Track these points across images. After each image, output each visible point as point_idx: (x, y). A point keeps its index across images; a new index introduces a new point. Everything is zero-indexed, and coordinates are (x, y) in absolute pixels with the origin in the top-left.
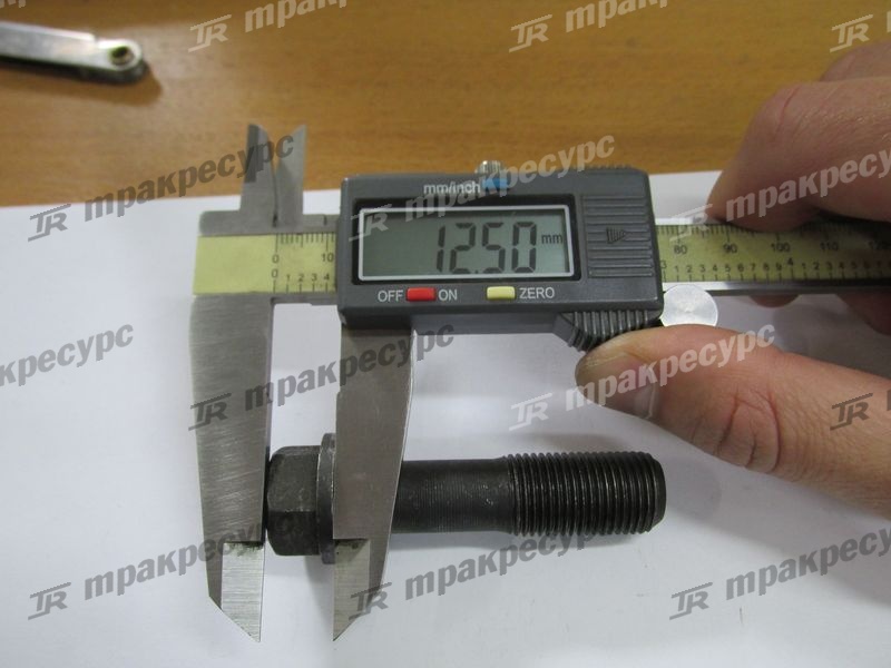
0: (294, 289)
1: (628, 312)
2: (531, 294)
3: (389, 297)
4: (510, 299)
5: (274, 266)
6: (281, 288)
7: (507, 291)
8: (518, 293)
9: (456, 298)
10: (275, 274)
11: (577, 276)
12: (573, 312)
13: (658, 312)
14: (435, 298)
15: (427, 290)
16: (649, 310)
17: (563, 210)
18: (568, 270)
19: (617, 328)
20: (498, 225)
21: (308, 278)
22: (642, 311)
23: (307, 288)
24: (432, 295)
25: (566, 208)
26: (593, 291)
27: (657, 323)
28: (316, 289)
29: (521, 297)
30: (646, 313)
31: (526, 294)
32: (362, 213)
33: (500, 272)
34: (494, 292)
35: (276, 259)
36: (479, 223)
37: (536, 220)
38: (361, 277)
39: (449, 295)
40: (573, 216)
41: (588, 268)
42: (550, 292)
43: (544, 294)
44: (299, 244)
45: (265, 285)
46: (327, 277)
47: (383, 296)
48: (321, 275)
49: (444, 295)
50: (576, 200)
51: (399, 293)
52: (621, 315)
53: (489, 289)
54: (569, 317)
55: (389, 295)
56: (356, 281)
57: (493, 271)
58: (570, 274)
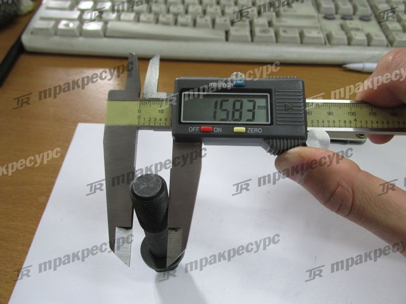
0: (147, 124)
1: (292, 140)
2: (252, 130)
3: (193, 130)
4: (243, 133)
5: (139, 114)
6: (141, 123)
7: (243, 129)
8: (247, 130)
9: (221, 131)
10: (139, 117)
11: (272, 124)
13: (304, 141)
14: (213, 131)
15: (210, 128)
16: (301, 139)
17: (267, 96)
18: (268, 121)
20: (240, 101)
21: (153, 120)
22: (298, 139)
23: (152, 124)
27: (305, 145)
28: (156, 125)
29: (248, 132)
30: (300, 140)
31: (250, 131)
32: (183, 93)
33: (239, 121)
34: (236, 129)
35: (139, 111)
36: (232, 100)
37: (256, 100)
38: (182, 121)
39: (218, 130)
40: (271, 98)
41: (277, 121)
42: (260, 130)
43: (257, 130)
44: (149, 105)
45: (134, 122)
46: (161, 120)
47: (191, 129)
48: (158, 119)
49: (216, 130)
50: (273, 91)
51: (197, 128)
52: (289, 141)
53: (235, 128)
54: (268, 141)
55: (193, 129)
56: (180, 122)
57: (237, 120)
58: (269, 123)
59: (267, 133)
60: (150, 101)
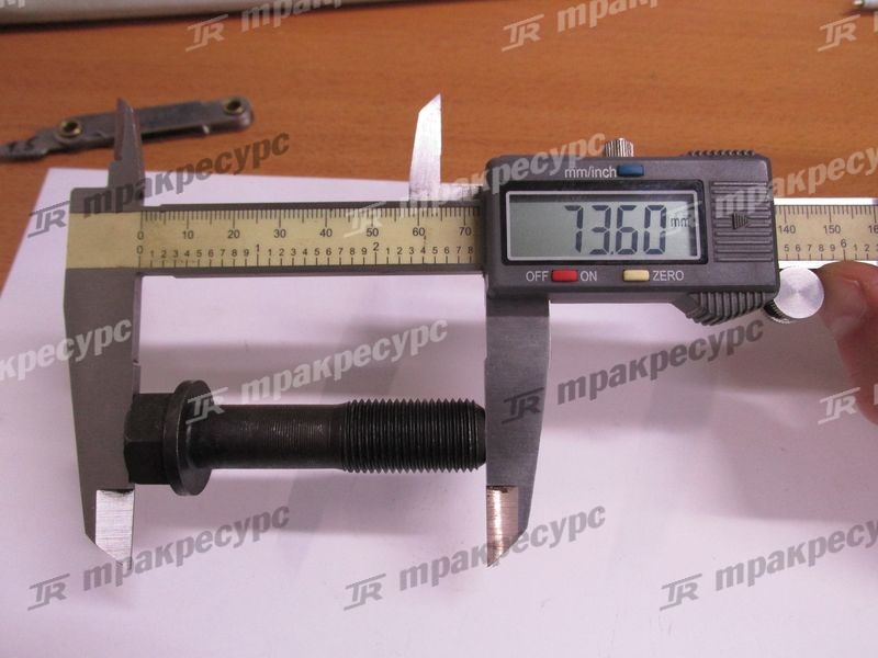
1: (748, 294)
2: (662, 276)
4: (644, 282)
7: (642, 275)
8: (652, 274)
9: (595, 279)
11: (704, 260)
12: (699, 293)
13: (773, 295)
14: (578, 279)
15: (570, 272)
16: (767, 292)
17: (692, 196)
18: (695, 255)
20: (632, 208)
22: (761, 293)
24: (573, 277)
25: (695, 194)
29: (654, 279)
30: (764, 294)
31: (658, 276)
32: (509, 194)
33: (632, 253)
34: (630, 275)
36: (614, 206)
37: (665, 204)
38: (510, 257)
39: (589, 276)
40: (701, 202)
41: (716, 252)
42: (680, 275)
43: (673, 276)
47: (530, 276)
49: (585, 276)
50: (706, 186)
51: (545, 273)
52: (741, 297)
53: (626, 272)
54: (695, 297)
55: (535, 276)
56: (506, 261)
57: (627, 252)
58: (698, 257)
59: (694, 282)
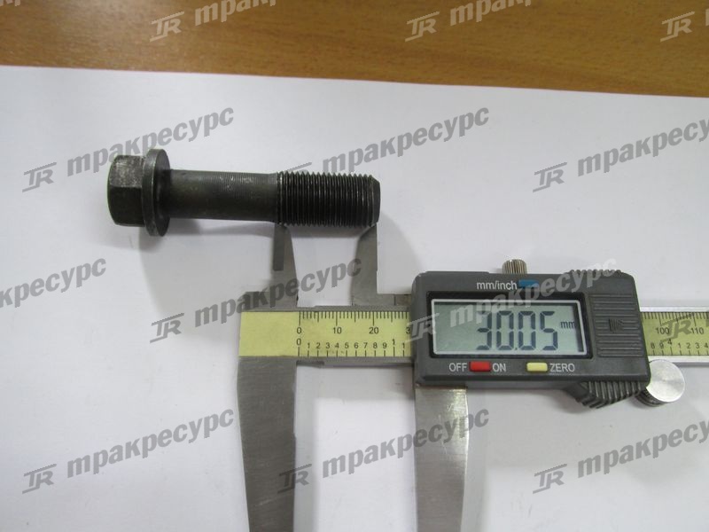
0: (313, 354)
2: (559, 369)
4: (544, 372)
5: (298, 336)
6: (304, 353)
7: (541, 367)
8: (549, 367)
9: (505, 370)
10: (299, 342)
11: (590, 355)
12: (588, 382)
14: (490, 370)
15: (482, 364)
16: (641, 381)
17: (575, 304)
18: (583, 351)
19: (619, 394)
20: (529, 313)
21: (323, 346)
22: (636, 382)
23: (323, 354)
24: (487, 367)
25: (578, 303)
26: (601, 368)
29: (551, 370)
31: (555, 368)
32: (433, 301)
33: (533, 349)
34: (532, 367)
35: (299, 331)
36: (515, 311)
38: (436, 351)
39: (499, 368)
40: (584, 310)
41: (597, 350)
42: (571, 367)
43: (568, 368)
44: (316, 320)
45: (292, 351)
46: (337, 346)
47: (453, 367)
48: (333, 344)
49: (496, 367)
50: (586, 297)
51: (464, 365)
53: (529, 364)
54: (584, 385)
55: (457, 367)
56: (432, 355)
57: (528, 348)
58: (585, 353)
60: (318, 312)
